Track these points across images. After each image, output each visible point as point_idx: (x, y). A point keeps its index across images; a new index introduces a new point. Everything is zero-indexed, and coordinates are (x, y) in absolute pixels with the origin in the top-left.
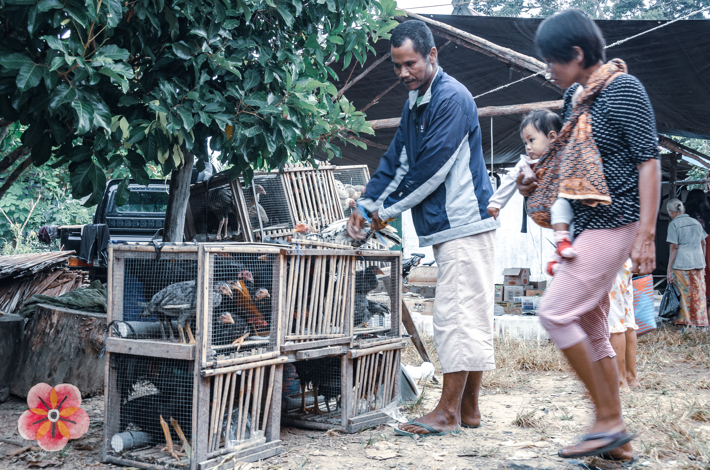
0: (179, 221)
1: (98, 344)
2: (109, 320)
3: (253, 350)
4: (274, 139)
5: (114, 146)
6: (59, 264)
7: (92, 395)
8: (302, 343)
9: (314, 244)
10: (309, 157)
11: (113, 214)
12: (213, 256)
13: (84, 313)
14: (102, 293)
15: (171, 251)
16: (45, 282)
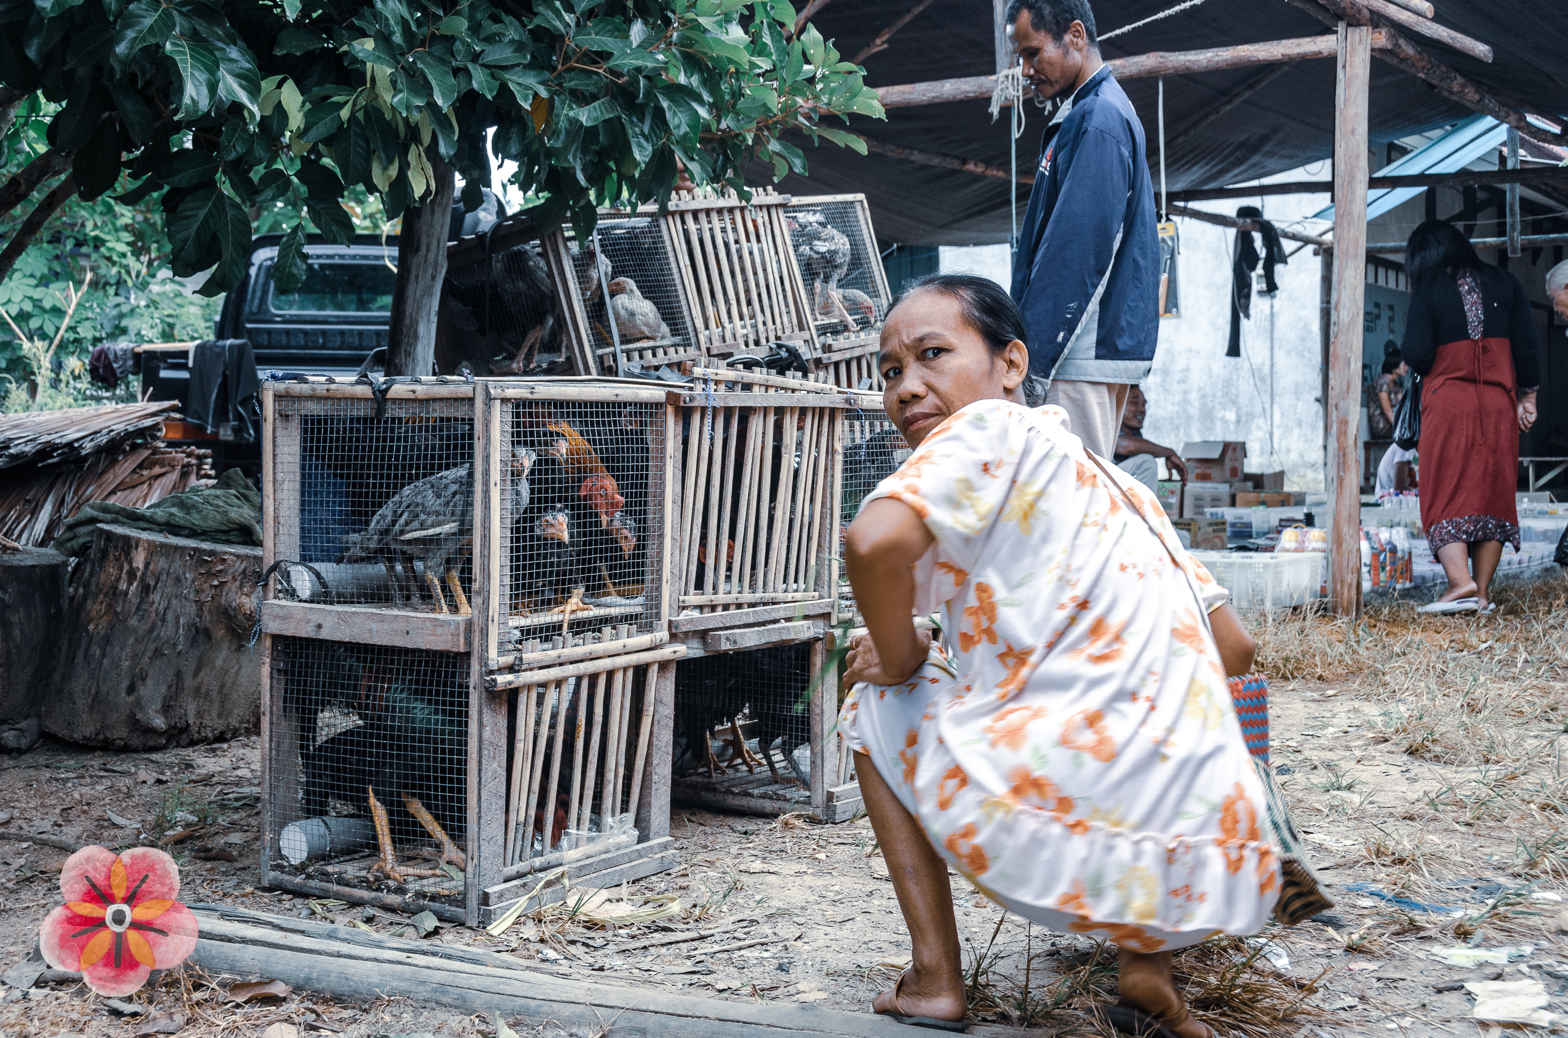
0: (421, 329)
1: (240, 617)
2: (269, 561)
3: (607, 631)
4: (646, 131)
5: (268, 149)
6: (141, 432)
7: (229, 736)
8: (719, 612)
9: (746, 380)
10: (730, 173)
11: (262, 317)
12: (509, 407)
13: (206, 546)
14: (246, 498)
15: (412, 396)
16: (110, 476)
